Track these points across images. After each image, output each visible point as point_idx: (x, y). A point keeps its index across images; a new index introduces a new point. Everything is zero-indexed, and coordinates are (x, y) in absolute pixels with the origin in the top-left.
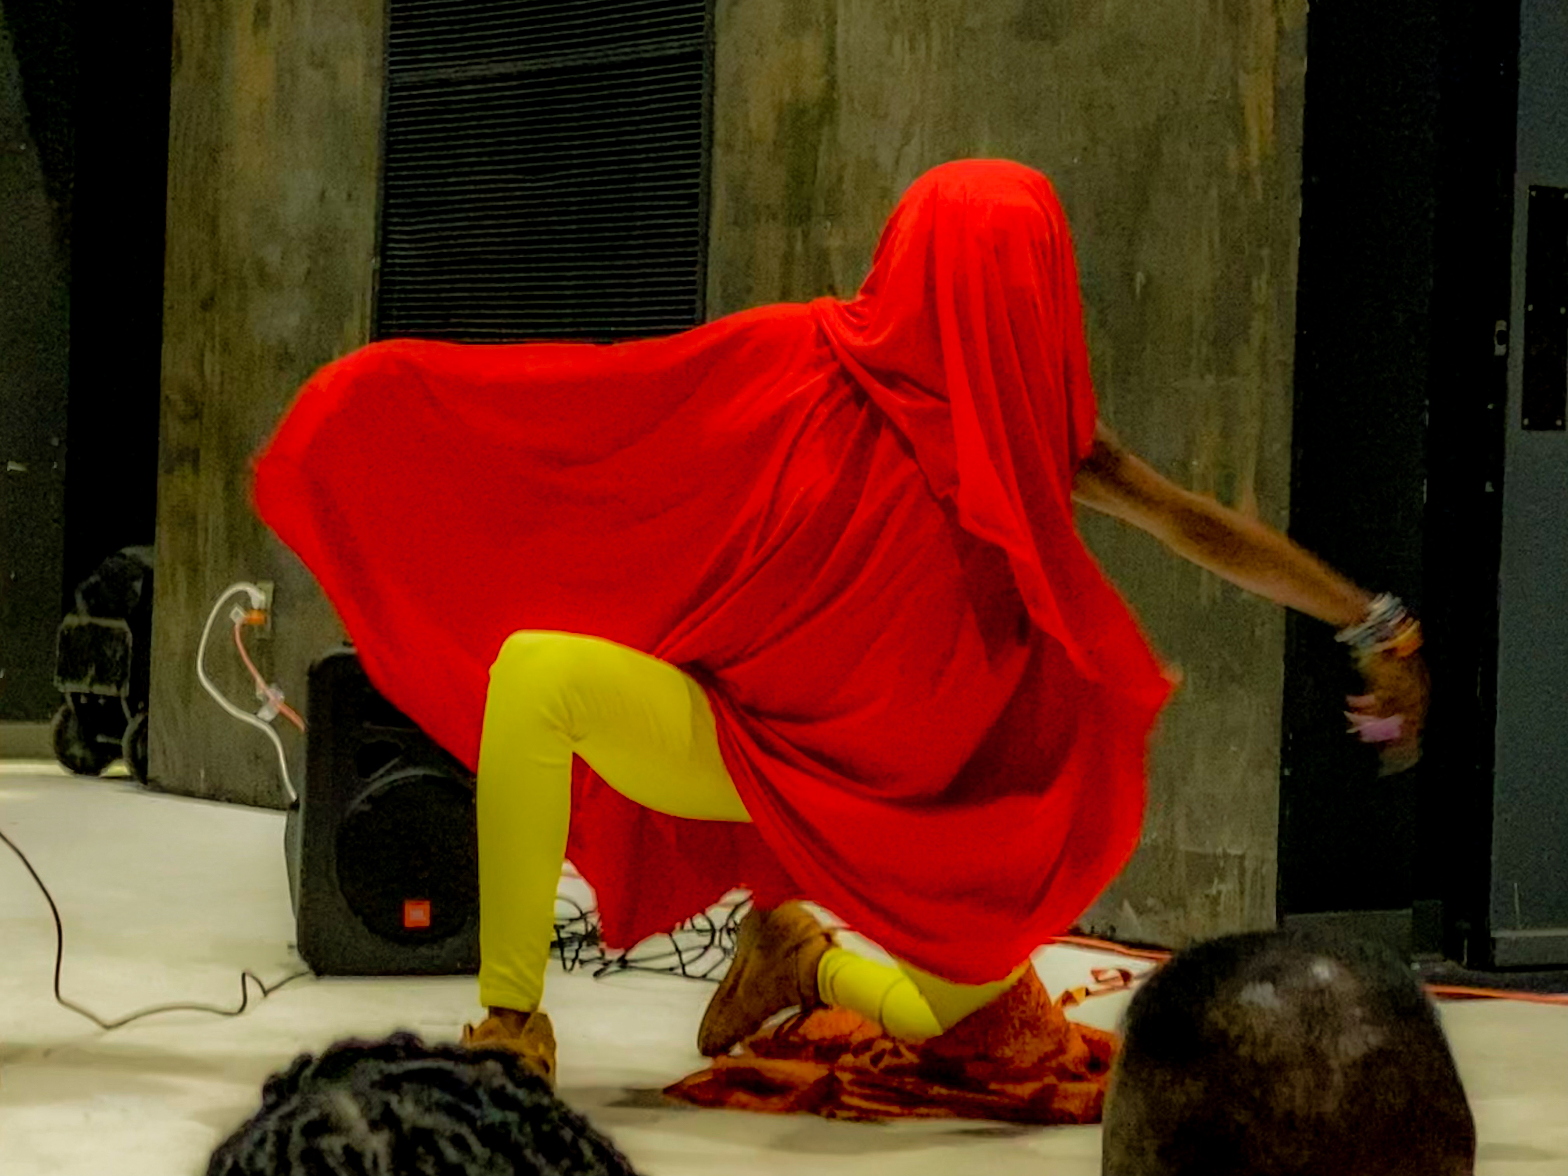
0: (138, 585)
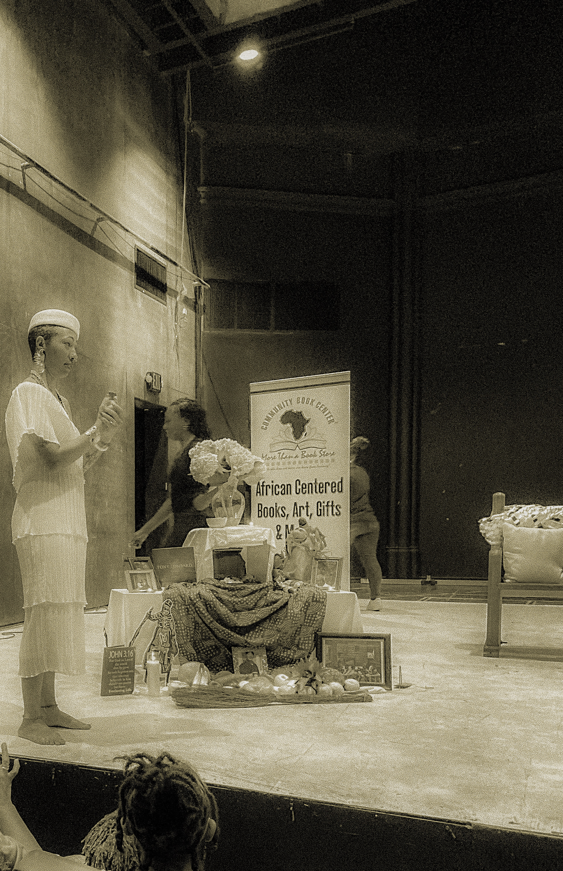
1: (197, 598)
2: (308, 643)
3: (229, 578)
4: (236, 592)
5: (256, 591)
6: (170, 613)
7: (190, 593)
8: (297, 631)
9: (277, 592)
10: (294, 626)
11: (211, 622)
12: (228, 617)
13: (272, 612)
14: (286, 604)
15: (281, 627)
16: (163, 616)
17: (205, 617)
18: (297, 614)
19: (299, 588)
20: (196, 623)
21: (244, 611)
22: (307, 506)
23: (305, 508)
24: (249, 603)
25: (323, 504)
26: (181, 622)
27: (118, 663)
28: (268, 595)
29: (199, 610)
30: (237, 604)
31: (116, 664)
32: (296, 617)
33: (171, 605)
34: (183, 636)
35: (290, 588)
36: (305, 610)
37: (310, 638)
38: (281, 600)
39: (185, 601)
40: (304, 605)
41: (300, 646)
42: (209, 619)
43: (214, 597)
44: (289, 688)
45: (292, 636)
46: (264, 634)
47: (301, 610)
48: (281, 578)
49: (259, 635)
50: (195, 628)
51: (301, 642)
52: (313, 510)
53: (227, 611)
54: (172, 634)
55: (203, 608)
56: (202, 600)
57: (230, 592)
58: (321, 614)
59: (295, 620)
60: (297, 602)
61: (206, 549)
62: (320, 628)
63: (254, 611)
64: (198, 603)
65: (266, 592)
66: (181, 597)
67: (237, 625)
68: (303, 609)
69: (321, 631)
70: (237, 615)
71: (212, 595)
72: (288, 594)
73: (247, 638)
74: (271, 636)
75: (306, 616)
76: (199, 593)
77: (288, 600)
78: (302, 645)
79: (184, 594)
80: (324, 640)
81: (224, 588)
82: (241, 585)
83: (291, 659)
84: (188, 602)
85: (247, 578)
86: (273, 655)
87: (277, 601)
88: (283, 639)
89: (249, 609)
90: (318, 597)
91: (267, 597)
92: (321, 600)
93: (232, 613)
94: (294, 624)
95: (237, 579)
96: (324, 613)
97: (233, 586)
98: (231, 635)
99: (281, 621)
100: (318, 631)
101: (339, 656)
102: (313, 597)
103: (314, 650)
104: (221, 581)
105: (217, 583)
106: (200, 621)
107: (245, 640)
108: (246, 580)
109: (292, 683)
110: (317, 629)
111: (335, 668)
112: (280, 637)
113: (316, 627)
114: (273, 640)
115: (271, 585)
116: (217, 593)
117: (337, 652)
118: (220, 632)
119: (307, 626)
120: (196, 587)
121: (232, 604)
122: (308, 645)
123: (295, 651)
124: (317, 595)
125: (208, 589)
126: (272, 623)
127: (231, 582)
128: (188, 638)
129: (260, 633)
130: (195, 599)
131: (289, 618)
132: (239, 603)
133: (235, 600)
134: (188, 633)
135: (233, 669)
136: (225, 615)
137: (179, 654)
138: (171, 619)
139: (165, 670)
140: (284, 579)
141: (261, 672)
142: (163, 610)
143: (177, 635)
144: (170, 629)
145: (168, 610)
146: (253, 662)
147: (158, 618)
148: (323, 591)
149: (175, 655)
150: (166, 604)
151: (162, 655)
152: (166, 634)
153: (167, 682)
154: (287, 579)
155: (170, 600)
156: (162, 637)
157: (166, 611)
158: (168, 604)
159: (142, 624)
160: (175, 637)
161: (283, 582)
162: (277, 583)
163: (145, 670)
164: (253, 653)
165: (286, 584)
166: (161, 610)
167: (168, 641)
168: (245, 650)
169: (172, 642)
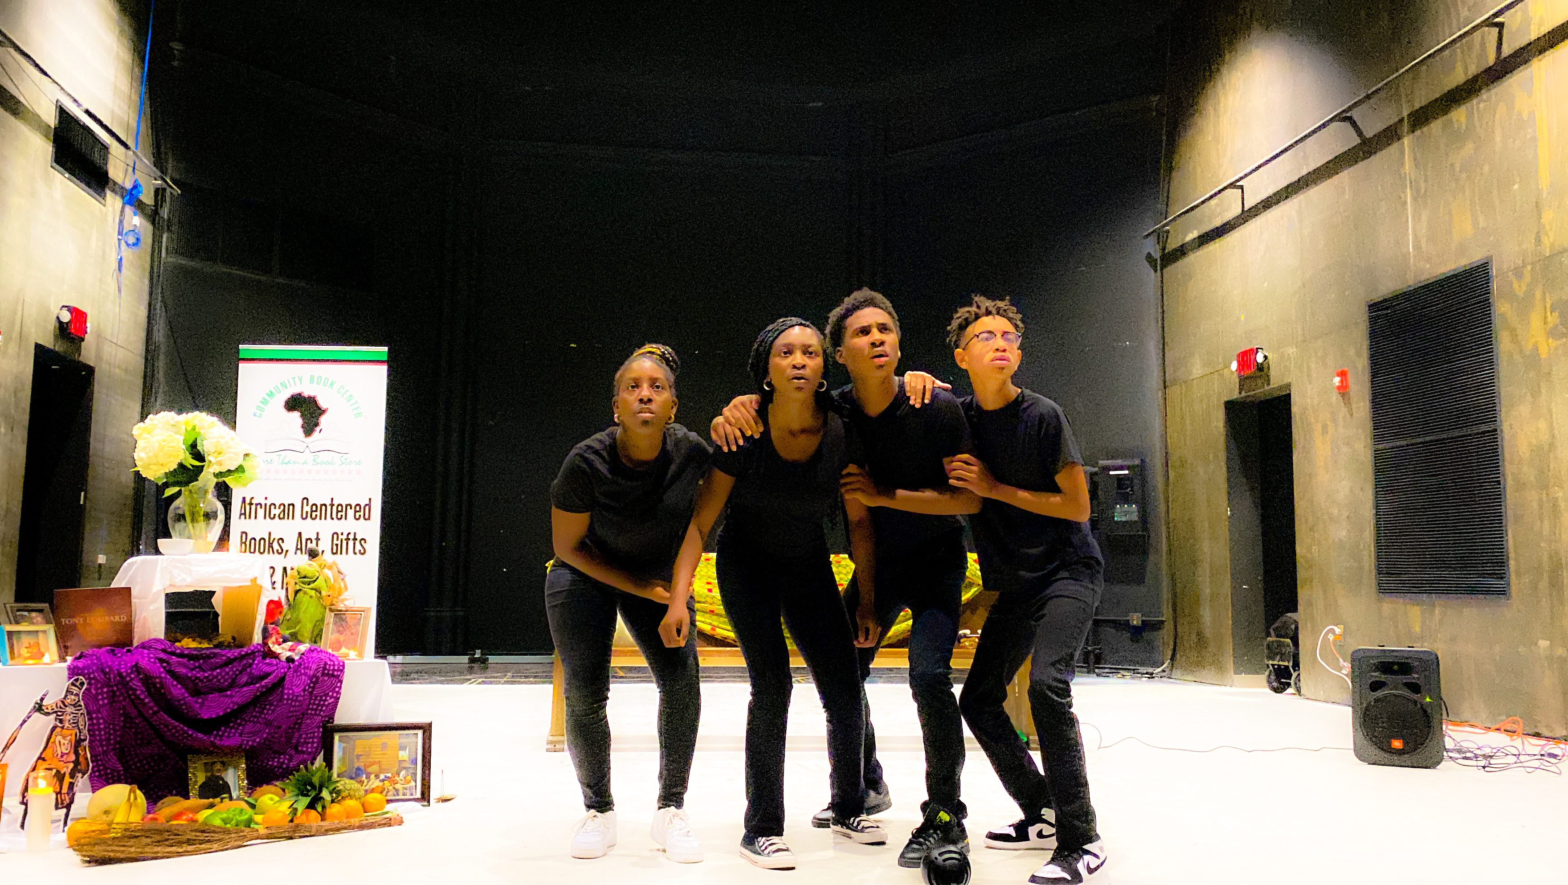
0: (1293, 627)
1: (132, 673)
2: (313, 743)
3: (190, 639)
4: (201, 661)
5: (236, 659)
6: (79, 701)
7: (120, 664)
8: (296, 723)
9: (267, 661)
10: (293, 716)
11: (155, 713)
12: (185, 704)
13: (258, 694)
14: (283, 679)
15: (271, 718)
16: (66, 706)
17: (145, 705)
18: (297, 696)
19: (303, 654)
20: (126, 715)
21: (212, 694)
22: (318, 539)
23: (315, 542)
24: (222, 681)
25: (340, 537)
26: (100, 715)
28: (255, 666)
29: (134, 694)
30: (201, 681)
32: (296, 701)
33: (82, 687)
34: (101, 740)
35: (289, 654)
36: (310, 690)
37: (316, 734)
38: (274, 674)
39: (109, 679)
40: (309, 682)
41: (300, 748)
42: (151, 708)
43: (162, 670)
44: (280, 815)
45: (287, 733)
46: (242, 730)
47: (304, 690)
48: (277, 639)
49: (235, 733)
50: (124, 726)
51: (302, 740)
52: (325, 544)
53: (183, 694)
54: (80, 738)
55: (142, 691)
56: (141, 676)
57: (192, 662)
58: (335, 695)
59: (293, 706)
60: (299, 676)
61: (155, 590)
62: (332, 717)
63: (229, 693)
64: (134, 682)
65: (251, 661)
66: (103, 671)
67: (199, 717)
68: (307, 688)
69: (332, 722)
70: (200, 701)
71: (159, 668)
72: (285, 664)
73: (215, 738)
74: (255, 734)
75: (311, 699)
76: (137, 664)
77: (285, 674)
78: (302, 746)
79: (109, 667)
80: (337, 737)
81: (181, 655)
82: (211, 651)
83: (283, 769)
84: (115, 680)
85: (221, 640)
86: (256, 763)
87: (267, 675)
88: (273, 737)
89: (221, 690)
90: (332, 668)
91: (251, 670)
92: (336, 673)
93: (192, 696)
94: (293, 712)
95: (203, 641)
96: (339, 693)
97: (196, 652)
98: (188, 734)
99: (272, 708)
100: (328, 722)
101: (358, 759)
102: (325, 668)
103: (320, 753)
104: (177, 644)
105: (170, 648)
106: (134, 713)
107: (211, 741)
108: (220, 643)
109: (284, 807)
110: (327, 719)
111: (352, 778)
112: (268, 734)
113: (325, 716)
114: (258, 740)
115: (259, 651)
116: (167, 662)
117: (356, 753)
118: (170, 730)
119: (311, 714)
120: (132, 655)
121: (193, 681)
122: (312, 745)
123: (291, 757)
124: (330, 665)
125: (152, 658)
126: (258, 712)
127: (194, 645)
128: (111, 744)
129: (237, 729)
130: (128, 675)
131: (285, 702)
132: (205, 680)
133: (198, 675)
134: (110, 734)
135: (188, 793)
136: (180, 700)
137: (91, 774)
138: (82, 711)
139: (62, 803)
140: (281, 640)
141: (234, 795)
142: (66, 696)
143: (90, 739)
144: (79, 729)
145: (77, 695)
146: (223, 779)
147: (56, 710)
148: (340, 659)
149: (84, 774)
150: (73, 684)
151: (60, 777)
152: (69, 738)
153: (65, 824)
154: (285, 641)
155: (81, 677)
156: (62, 743)
157: (73, 697)
158: (78, 684)
159: (24, 721)
160: (86, 743)
161: (280, 645)
162: (269, 647)
163: (23, 807)
164: (223, 763)
165: (283, 649)
166: (63, 696)
167: (72, 751)
168: (209, 760)
169: (80, 752)
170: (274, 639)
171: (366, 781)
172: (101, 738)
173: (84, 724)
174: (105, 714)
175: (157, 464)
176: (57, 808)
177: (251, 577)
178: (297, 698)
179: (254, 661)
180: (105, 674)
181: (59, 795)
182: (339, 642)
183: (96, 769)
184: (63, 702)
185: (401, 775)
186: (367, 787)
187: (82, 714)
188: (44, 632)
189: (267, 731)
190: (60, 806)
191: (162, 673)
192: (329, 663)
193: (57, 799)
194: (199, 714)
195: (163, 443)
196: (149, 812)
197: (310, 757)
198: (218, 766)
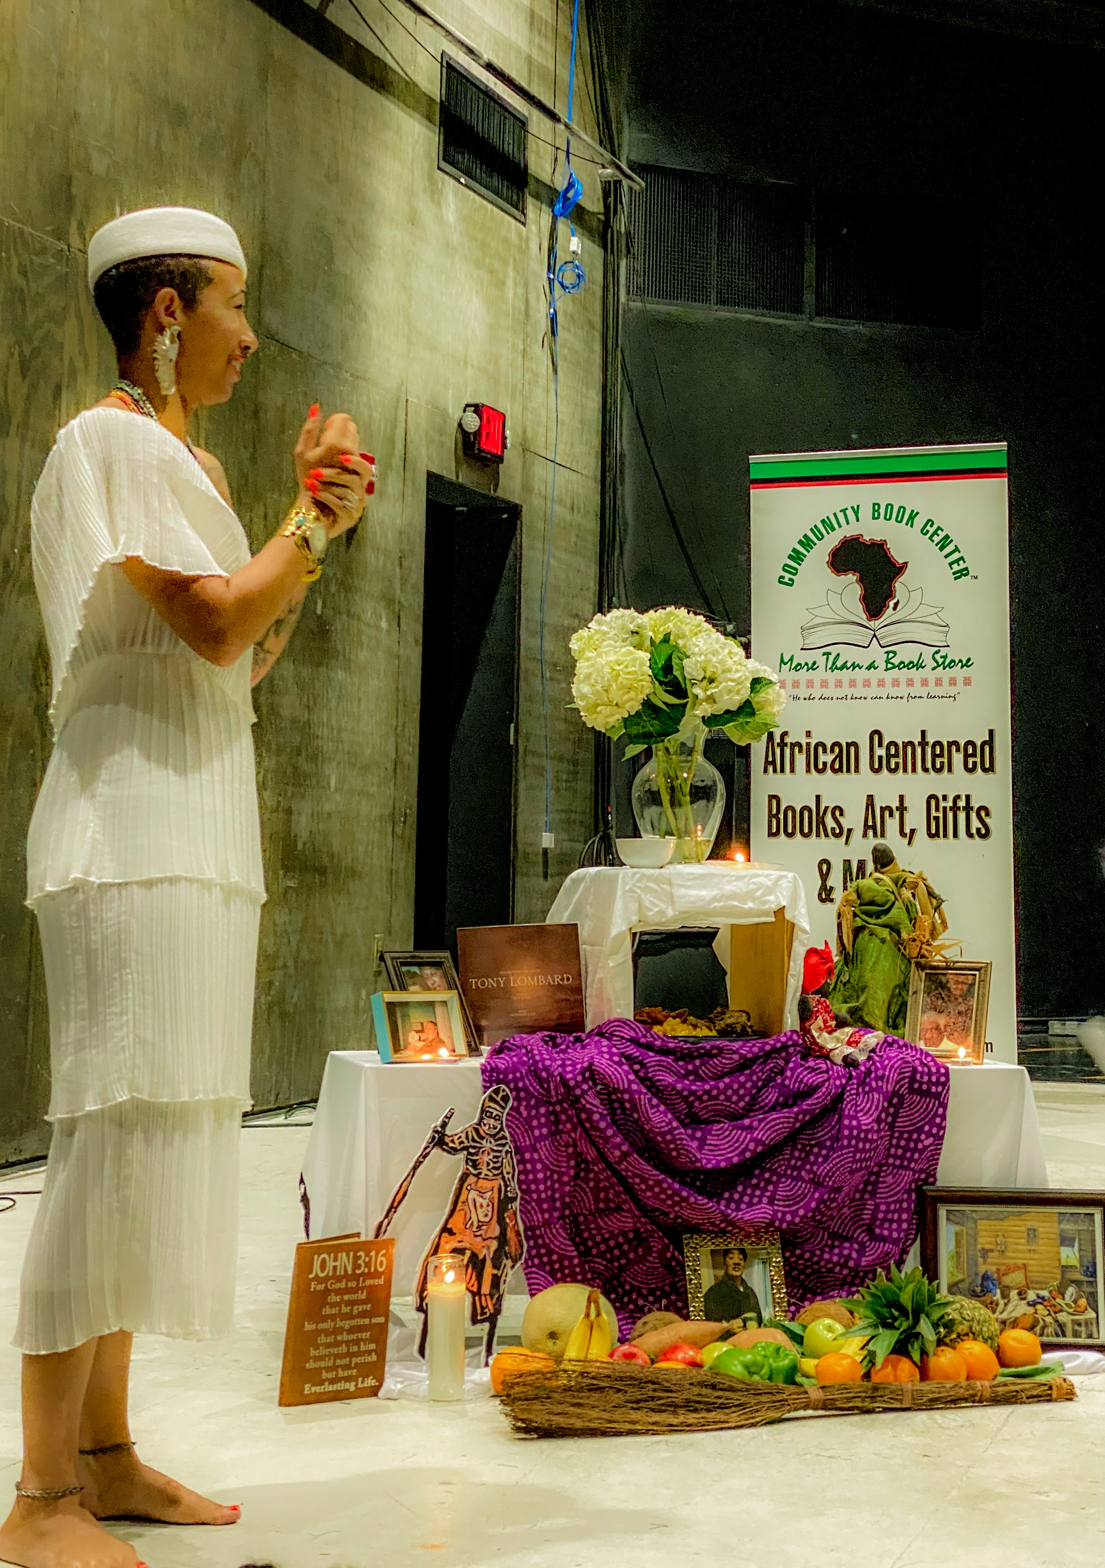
1: (585, 1080)
2: (900, 1221)
3: (678, 1020)
4: (697, 1062)
5: (756, 1058)
6: (502, 1129)
7: (563, 1066)
8: (867, 1183)
9: (811, 1063)
10: (861, 1169)
11: (625, 1156)
12: (674, 1141)
13: (798, 1125)
14: (839, 1098)
15: (821, 1171)
16: (482, 1138)
17: (607, 1140)
18: (867, 1132)
19: (873, 1051)
20: (579, 1157)
21: (719, 1122)
22: (902, 809)
23: (897, 814)
24: (735, 1098)
25: (942, 804)
26: (536, 1156)
27: (338, 1292)
28: (789, 1073)
29: (590, 1119)
30: (699, 1098)
31: (333, 1298)
32: (866, 1140)
33: (506, 1103)
34: (539, 1201)
35: (849, 1050)
36: (890, 1119)
37: (905, 1205)
38: (824, 1090)
39: (548, 1090)
40: (886, 1104)
41: (878, 1231)
42: (618, 1146)
43: (632, 1077)
44: (846, 1362)
45: (853, 1200)
46: (774, 1193)
47: (878, 1121)
48: (825, 1022)
49: (760, 1197)
50: (577, 1177)
51: (881, 1216)
52: (916, 819)
53: (669, 1123)
54: (506, 1196)
55: (601, 1114)
56: (599, 1087)
57: (681, 1063)
58: (934, 1131)
59: (864, 1150)
60: (867, 1093)
61: (614, 932)
62: (931, 1174)
63: (747, 1122)
64: (588, 1098)
65: (781, 1062)
66: (537, 1076)
67: (698, 1165)
68: (883, 1116)
69: (933, 1183)
70: (699, 1134)
71: (627, 1073)
72: (842, 1071)
73: (727, 1206)
74: (794, 1200)
75: (892, 1137)
76: (591, 1064)
77: (843, 1087)
78: (881, 1226)
79: (546, 1069)
80: (942, 1211)
81: (663, 1051)
82: (713, 1043)
83: (851, 1269)
84: (557, 1094)
85: (729, 1021)
86: (801, 1257)
87: (811, 1090)
88: (829, 1208)
89: (734, 1116)
90: (926, 1078)
91: (783, 1080)
92: (934, 1089)
93: (685, 1126)
94: (861, 1160)
95: (700, 1022)
96: (941, 1127)
97: (688, 1045)
98: (680, 1195)
99: (824, 1152)
100: (926, 1182)
101: (984, 1257)
102: (912, 1079)
103: (914, 1240)
104: (656, 1029)
105: (644, 1036)
106: (591, 1154)
107: (721, 1212)
108: (727, 1025)
109: (853, 1347)
110: (923, 1176)
111: (974, 1295)
112: (820, 1201)
113: (921, 1171)
114: (801, 1212)
115: (795, 1044)
116: (643, 1065)
117: (979, 1247)
118: (650, 1188)
119: (895, 1166)
120: (583, 1047)
121: (685, 1099)
122: (900, 1225)
123: (862, 1245)
124: (922, 1073)
125: (615, 1054)
126: (799, 1159)
127: (683, 1031)
128: (556, 1209)
129: (765, 1190)
130: (578, 1085)
131: (845, 1142)
132: (705, 1098)
133: (694, 1088)
134: (554, 1191)
135: (686, 1306)
136: (663, 1134)
137: (526, 1261)
138: (507, 1148)
139: (483, 1313)
140: (833, 1023)
141: (766, 1314)
142: (481, 1119)
143: (522, 1198)
144: (503, 1178)
145: (497, 1118)
146: (743, 1282)
147: (466, 1144)
148: (940, 1061)
149: (515, 1262)
150: (491, 1099)
151: (476, 1264)
152: (488, 1195)
153: (489, 1352)
154: (841, 1024)
155: (503, 1086)
156: (478, 1205)
157: (492, 1121)
158: (498, 1099)
159: (418, 1164)
160: (516, 1205)
161: (830, 1033)
162: (813, 1037)
163: (422, 1316)
164: (743, 1252)
165: (838, 1040)
166: (476, 1121)
167: (495, 1218)
168: (721, 1244)
169: (508, 1220)
170: (820, 1022)
171: (1002, 1303)
172: (539, 1197)
173: (510, 1170)
174: (543, 1153)
175: (609, 703)
176: (474, 1321)
177: (774, 907)
178: (866, 1136)
179: (787, 1063)
180: (541, 1081)
181: (477, 1298)
182: (937, 1028)
183: (534, 1252)
184: (476, 1130)
185: (1067, 1296)
186: (1004, 1316)
187: (507, 1152)
188: (444, 1003)
189: (817, 1195)
190: (479, 1318)
191: (633, 1082)
192: (920, 1069)
193: (474, 1303)
194: (700, 1161)
195: (617, 668)
196: (622, 1340)
197: (896, 1250)
198: (736, 1257)
